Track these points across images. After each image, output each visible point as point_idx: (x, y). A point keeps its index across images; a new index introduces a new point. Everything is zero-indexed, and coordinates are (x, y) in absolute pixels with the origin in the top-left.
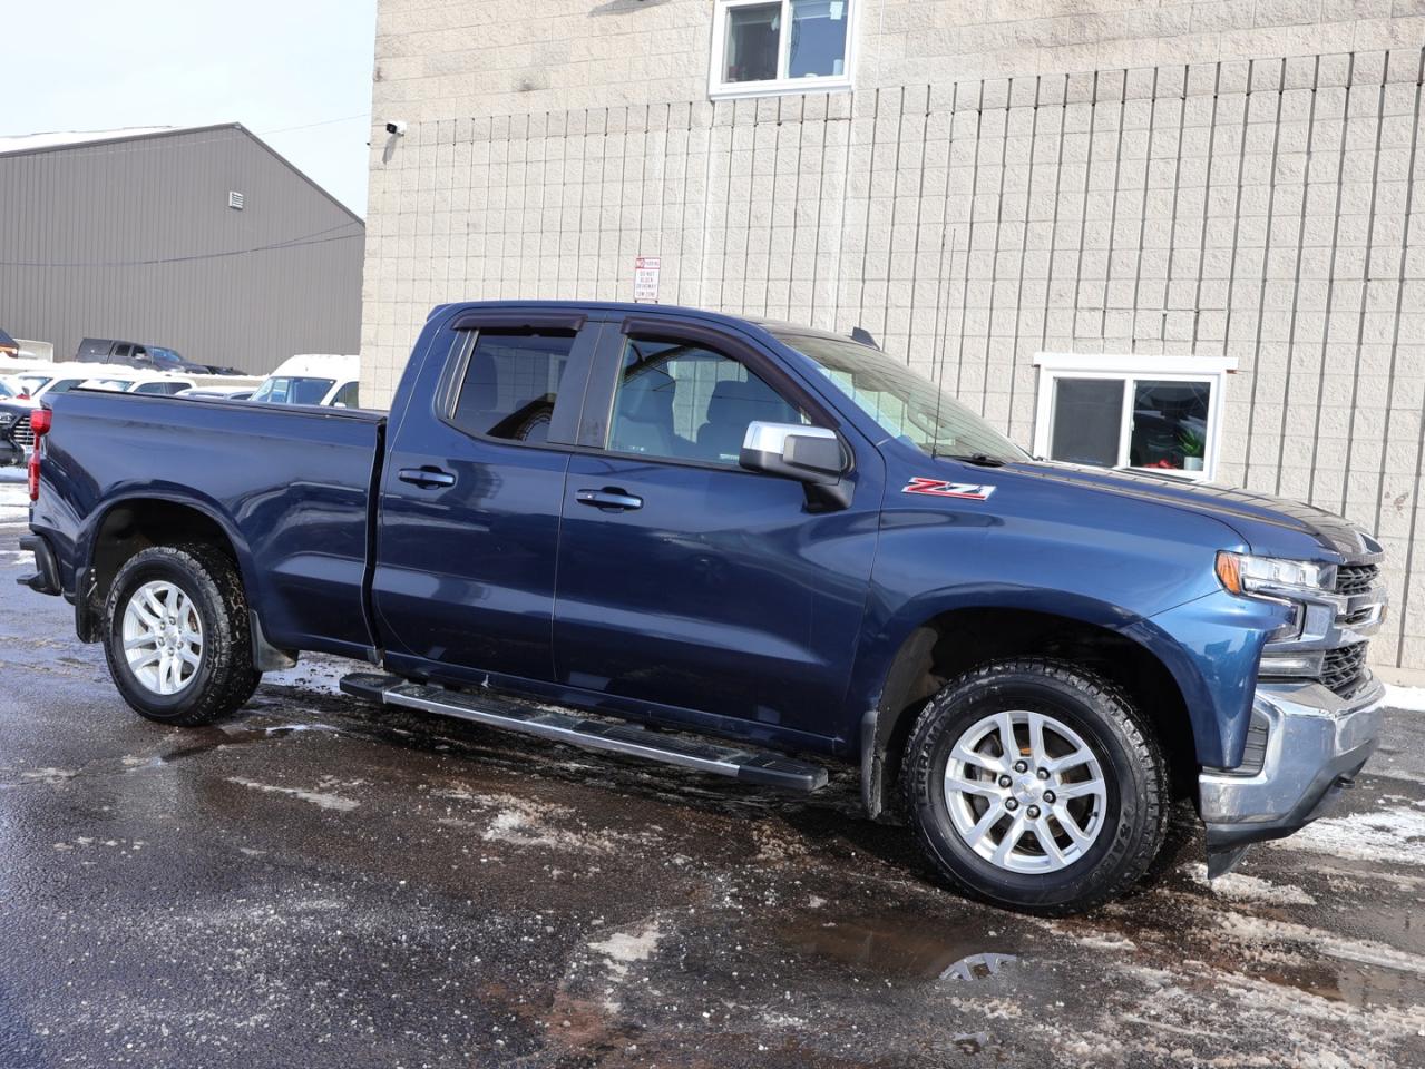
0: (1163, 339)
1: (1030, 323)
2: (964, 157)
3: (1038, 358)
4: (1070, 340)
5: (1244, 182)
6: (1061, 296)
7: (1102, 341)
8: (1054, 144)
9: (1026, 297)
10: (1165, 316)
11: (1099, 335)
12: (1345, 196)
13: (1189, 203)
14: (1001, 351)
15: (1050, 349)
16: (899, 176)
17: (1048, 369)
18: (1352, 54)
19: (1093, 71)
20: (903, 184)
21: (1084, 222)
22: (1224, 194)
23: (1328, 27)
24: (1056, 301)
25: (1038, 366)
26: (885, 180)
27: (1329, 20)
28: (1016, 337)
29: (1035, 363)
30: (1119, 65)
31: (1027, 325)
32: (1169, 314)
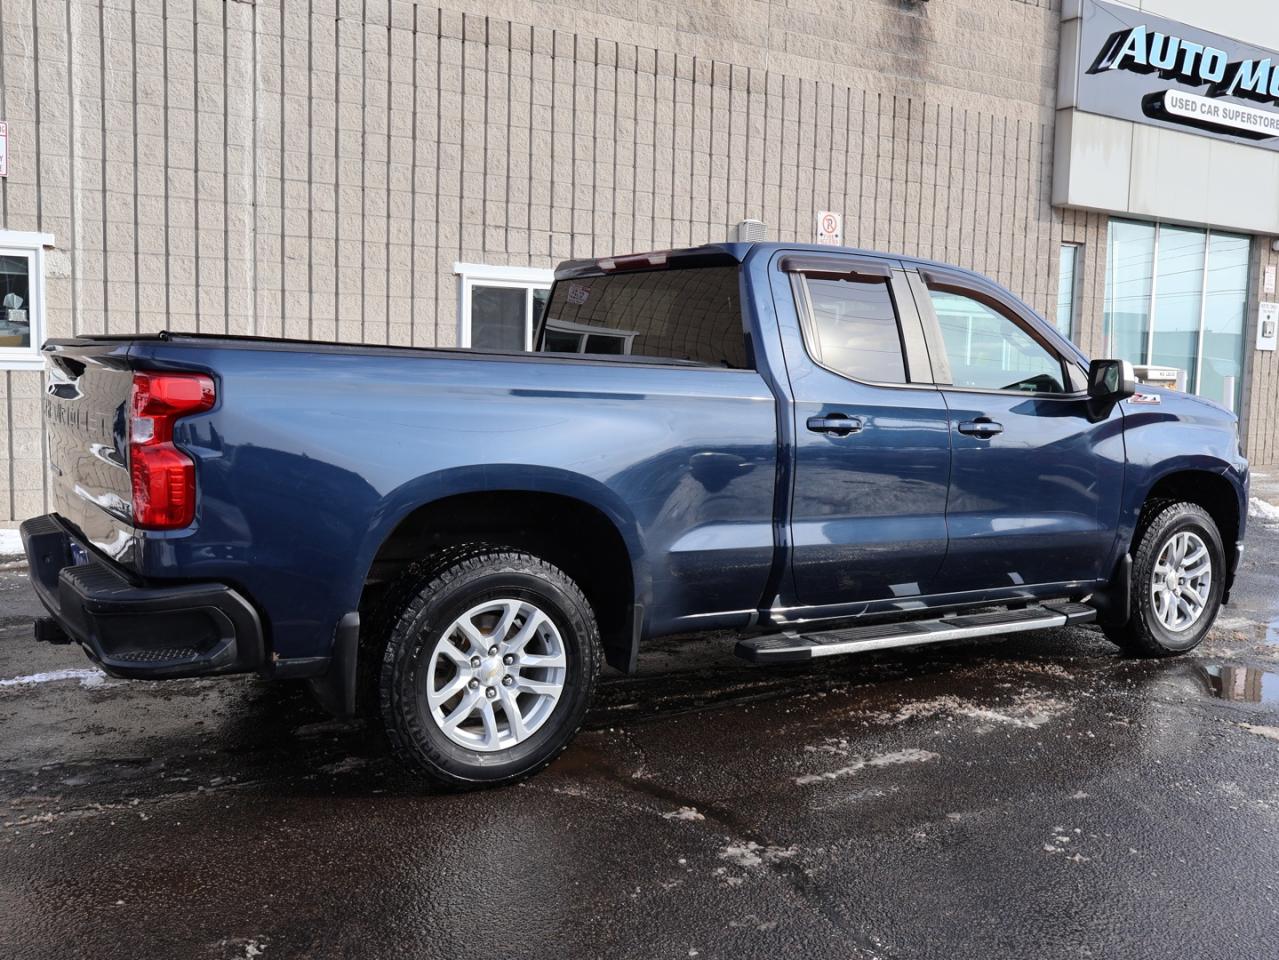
0: (550, 256)
1: (448, 235)
2: (379, 71)
3: (459, 268)
4: (481, 253)
5: (597, 135)
6: (472, 213)
7: (506, 256)
8: (457, 75)
9: (443, 212)
10: (551, 236)
11: (504, 250)
12: (658, 156)
13: (562, 145)
14: (425, 260)
15: (467, 261)
16: (313, 76)
17: (469, 278)
18: (656, 51)
19: (485, 16)
20: (319, 85)
21: (486, 149)
22: (584, 141)
23: (642, 25)
24: (469, 218)
25: (458, 275)
26: (297, 77)
27: (643, 22)
28: (437, 248)
29: (457, 272)
30: (505, 17)
31: (446, 237)
32: (555, 236)
